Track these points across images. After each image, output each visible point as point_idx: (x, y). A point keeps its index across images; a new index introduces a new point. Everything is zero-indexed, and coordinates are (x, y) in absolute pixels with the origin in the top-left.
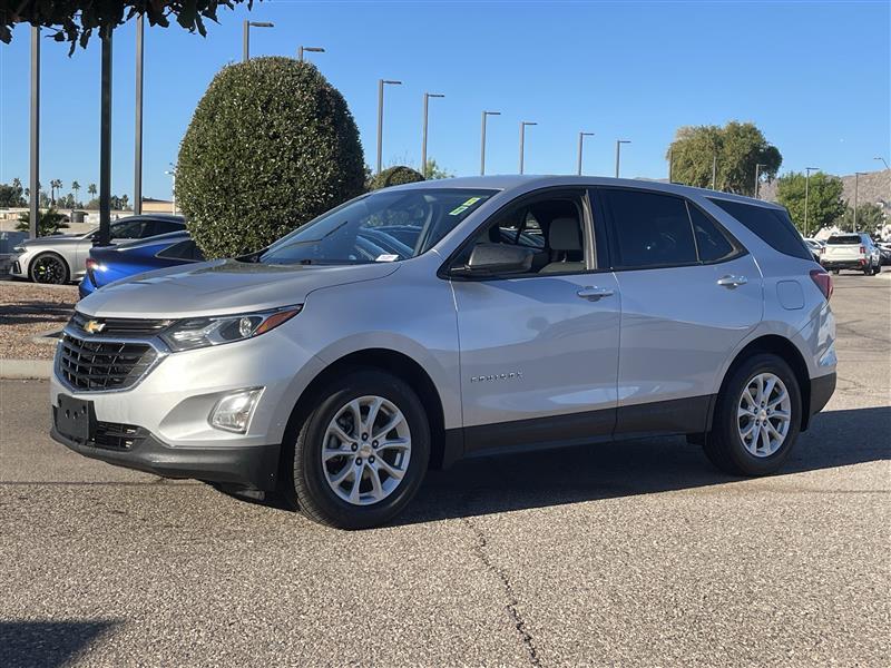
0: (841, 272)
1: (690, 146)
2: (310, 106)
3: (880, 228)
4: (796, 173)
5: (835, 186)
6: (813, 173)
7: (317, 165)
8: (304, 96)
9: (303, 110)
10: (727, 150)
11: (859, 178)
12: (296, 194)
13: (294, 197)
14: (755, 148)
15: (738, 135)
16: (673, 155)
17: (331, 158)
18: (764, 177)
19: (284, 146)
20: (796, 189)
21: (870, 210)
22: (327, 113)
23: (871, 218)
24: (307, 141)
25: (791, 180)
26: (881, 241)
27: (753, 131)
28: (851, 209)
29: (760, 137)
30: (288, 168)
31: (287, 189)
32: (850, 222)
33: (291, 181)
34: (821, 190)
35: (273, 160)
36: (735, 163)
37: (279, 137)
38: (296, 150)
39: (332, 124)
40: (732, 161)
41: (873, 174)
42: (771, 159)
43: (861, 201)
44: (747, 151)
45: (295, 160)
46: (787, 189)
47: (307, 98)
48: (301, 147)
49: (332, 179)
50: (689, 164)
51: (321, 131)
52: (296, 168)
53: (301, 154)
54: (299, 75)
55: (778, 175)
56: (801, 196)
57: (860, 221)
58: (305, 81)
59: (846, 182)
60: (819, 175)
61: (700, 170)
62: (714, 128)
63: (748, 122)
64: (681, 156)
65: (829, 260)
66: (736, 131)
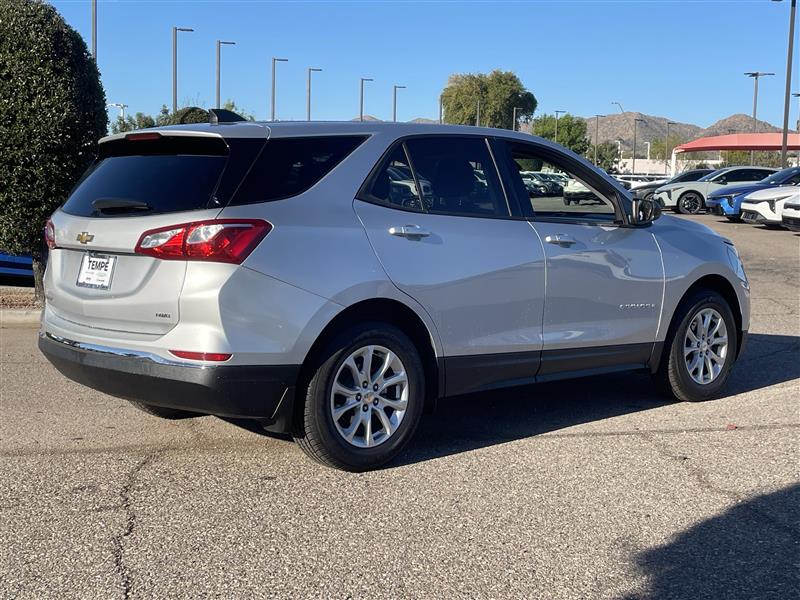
0: (582, 202)
1: (460, 92)
2: (45, 46)
3: (617, 162)
4: (549, 115)
5: (581, 125)
6: (561, 115)
7: (52, 106)
8: (38, 37)
9: (38, 51)
10: (491, 95)
11: (600, 120)
12: (31, 135)
13: (29, 138)
14: (514, 94)
15: (500, 82)
16: (445, 99)
17: (67, 99)
18: (522, 118)
19: (17, 86)
20: (548, 129)
21: (608, 147)
22: (63, 55)
23: (609, 154)
24: (41, 83)
25: (545, 121)
26: (618, 173)
27: (513, 79)
28: (593, 147)
29: (520, 85)
30: (22, 109)
31: (21, 130)
32: (592, 157)
33: (26, 122)
34: (569, 130)
35: (6, 101)
36: (498, 106)
37: (12, 77)
38: (30, 90)
39: (68, 65)
40: (495, 104)
41: (614, 116)
42: (528, 103)
43: (602, 139)
44: (508, 96)
45: (30, 101)
46: (540, 129)
47: (40, 39)
48: (35, 87)
49: (69, 121)
50: (459, 107)
51: (58, 72)
52: (31, 110)
53: (35, 95)
54: (35, 16)
55: (535, 117)
56: (552, 136)
57: (600, 156)
58: (41, 22)
59: (588, 123)
60: (567, 117)
61: (469, 111)
62: (480, 76)
63: (509, 71)
64: (453, 100)
65: (571, 191)
66: (499, 79)
